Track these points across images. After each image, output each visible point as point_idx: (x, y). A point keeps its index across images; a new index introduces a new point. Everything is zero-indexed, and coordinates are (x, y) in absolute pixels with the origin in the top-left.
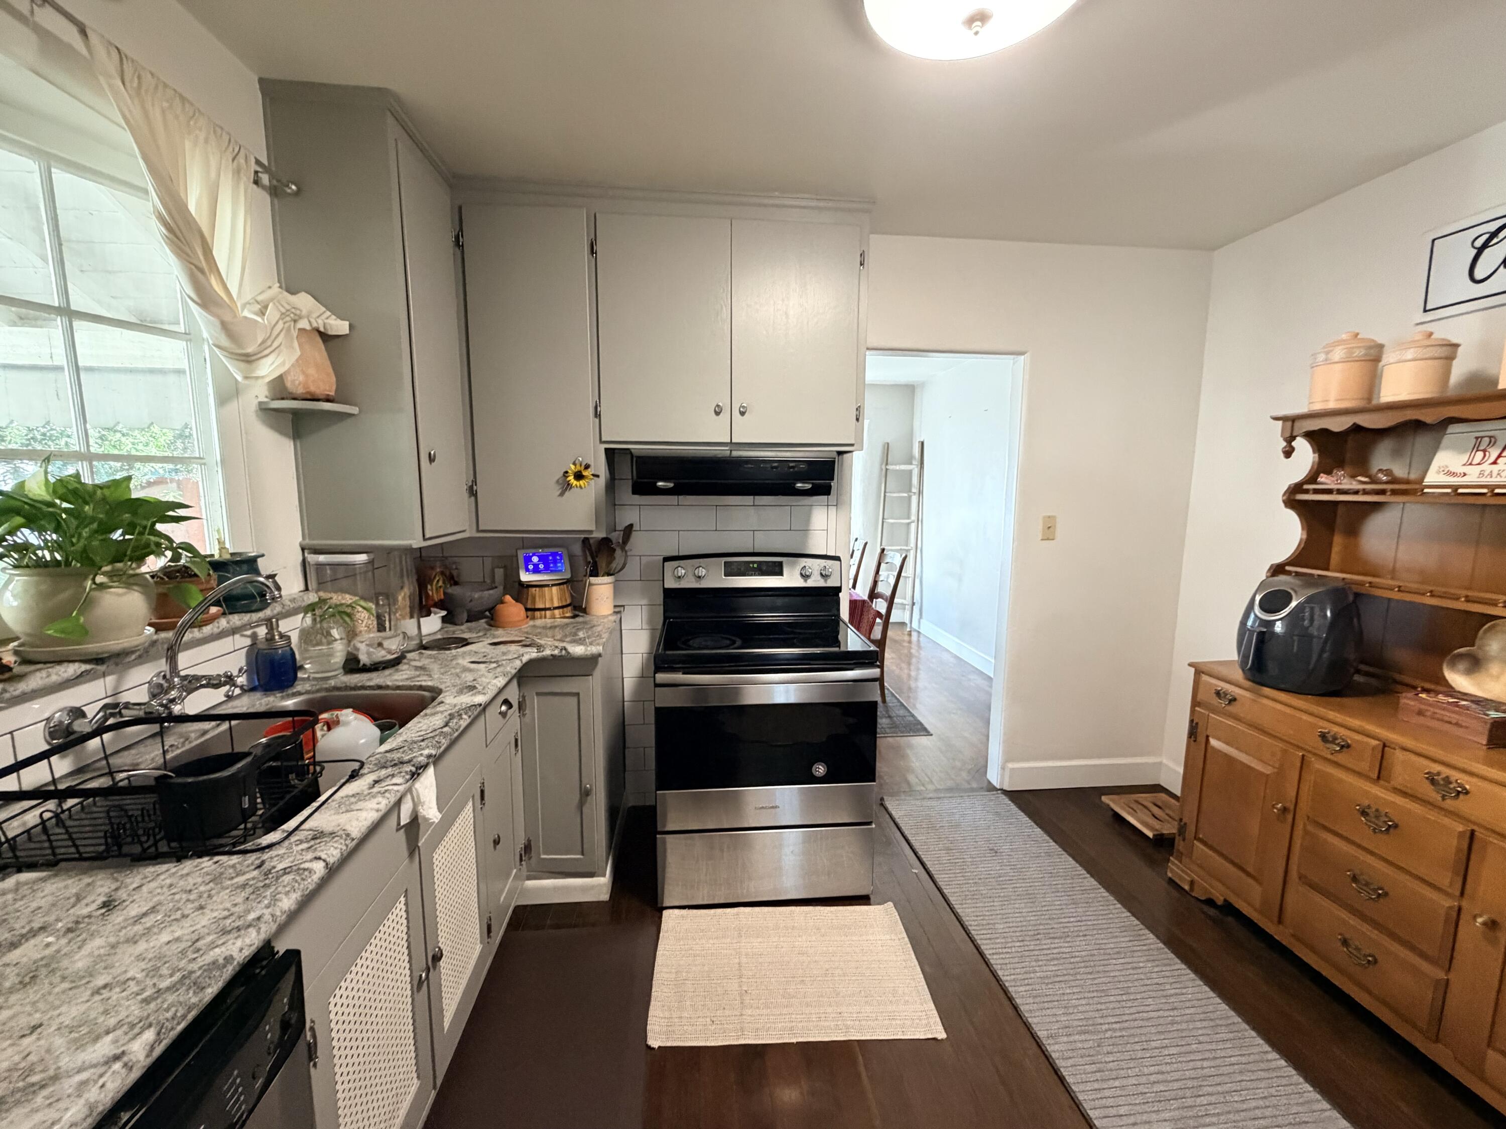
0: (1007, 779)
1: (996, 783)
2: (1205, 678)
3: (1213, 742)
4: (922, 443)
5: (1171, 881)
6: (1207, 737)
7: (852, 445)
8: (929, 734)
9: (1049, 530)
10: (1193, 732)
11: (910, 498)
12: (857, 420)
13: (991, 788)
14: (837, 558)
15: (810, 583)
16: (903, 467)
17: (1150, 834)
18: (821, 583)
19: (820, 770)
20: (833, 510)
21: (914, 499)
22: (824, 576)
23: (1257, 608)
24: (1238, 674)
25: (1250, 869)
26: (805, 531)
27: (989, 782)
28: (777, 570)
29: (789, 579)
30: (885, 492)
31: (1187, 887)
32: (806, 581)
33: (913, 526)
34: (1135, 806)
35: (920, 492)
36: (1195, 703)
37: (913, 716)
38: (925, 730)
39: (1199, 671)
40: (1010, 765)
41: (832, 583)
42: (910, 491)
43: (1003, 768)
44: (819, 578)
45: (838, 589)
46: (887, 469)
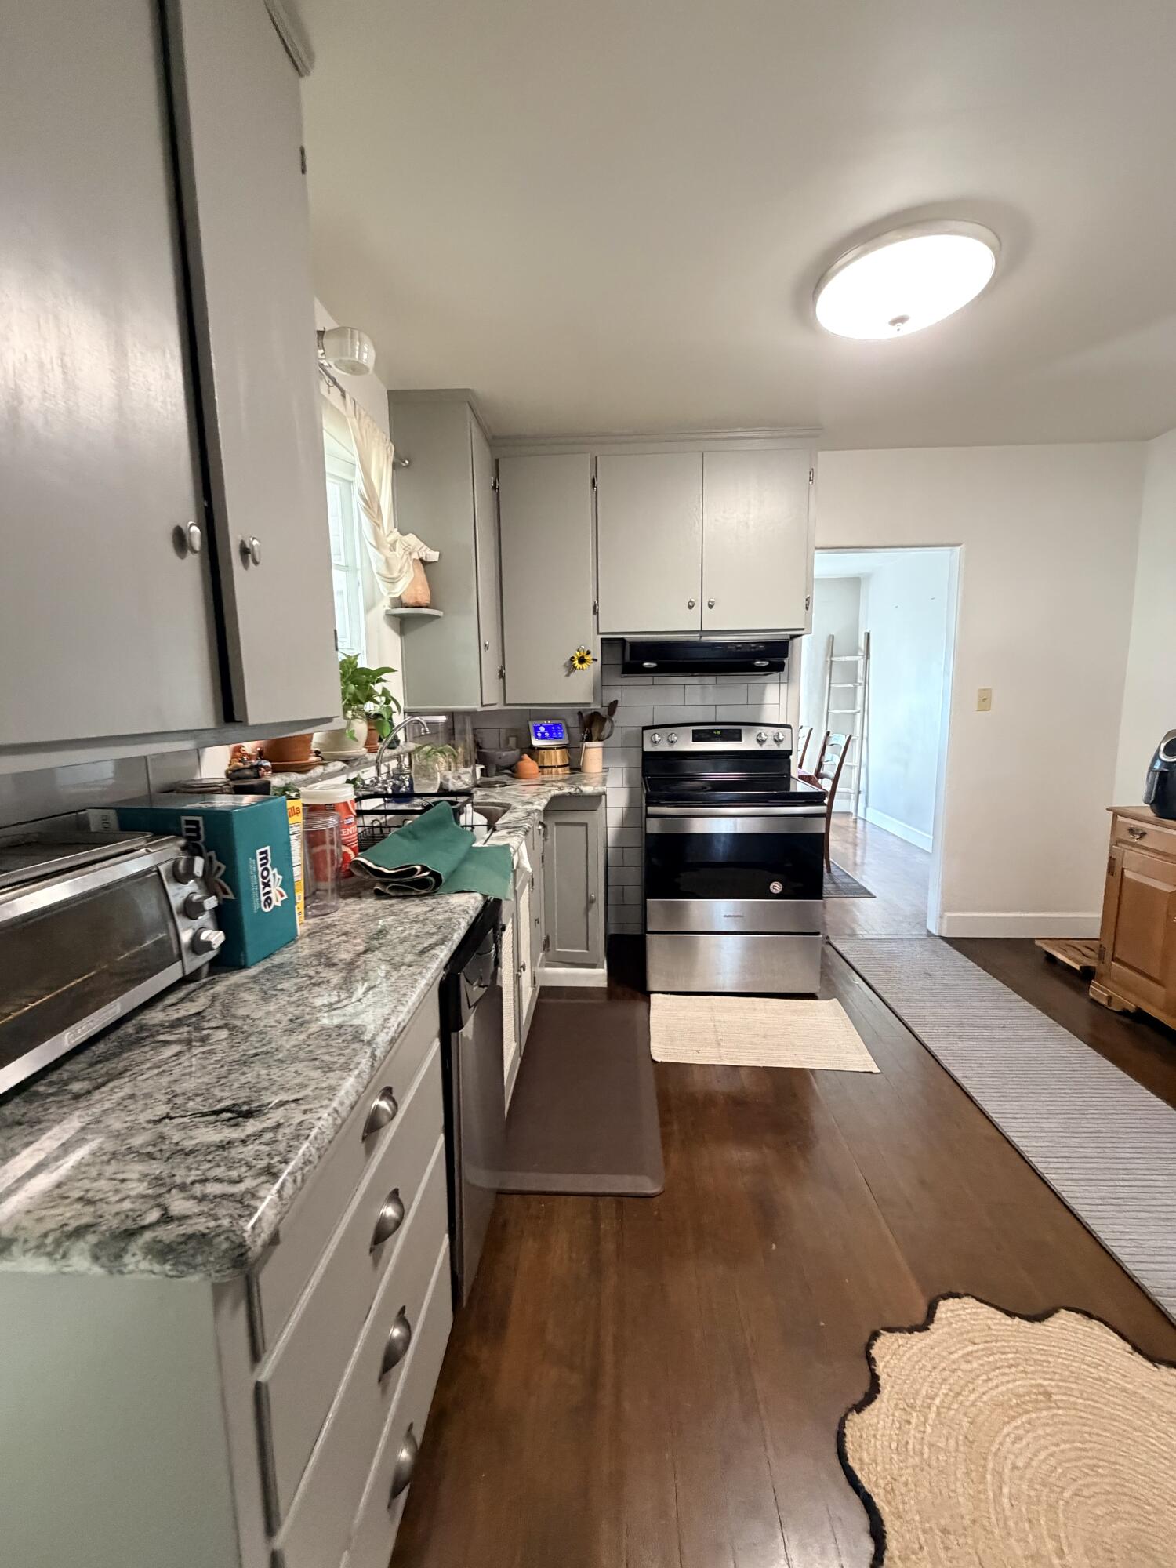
0: (945, 926)
1: (934, 931)
2: (1120, 818)
3: (1127, 874)
4: (869, 634)
5: (1093, 1001)
6: (1123, 869)
7: (803, 629)
8: (871, 896)
9: (984, 701)
10: (1111, 870)
11: (855, 687)
12: (807, 608)
13: (929, 934)
14: (789, 727)
15: (765, 747)
16: (848, 658)
17: (1077, 967)
18: (774, 747)
19: (776, 887)
20: (784, 687)
21: (860, 690)
22: (777, 741)
23: (1162, 756)
24: (1149, 813)
25: (1156, 976)
26: (760, 704)
27: (928, 931)
28: (736, 736)
29: (747, 744)
30: (830, 684)
31: (1105, 1003)
32: (761, 745)
33: (859, 716)
34: (1066, 948)
35: (866, 682)
36: (1116, 841)
37: (857, 883)
38: (869, 893)
39: (1116, 813)
40: (948, 914)
41: (784, 747)
42: (856, 682)
43: (941, 917)
44: (773, 742)
45: (790, 752)
46: (832, 661)
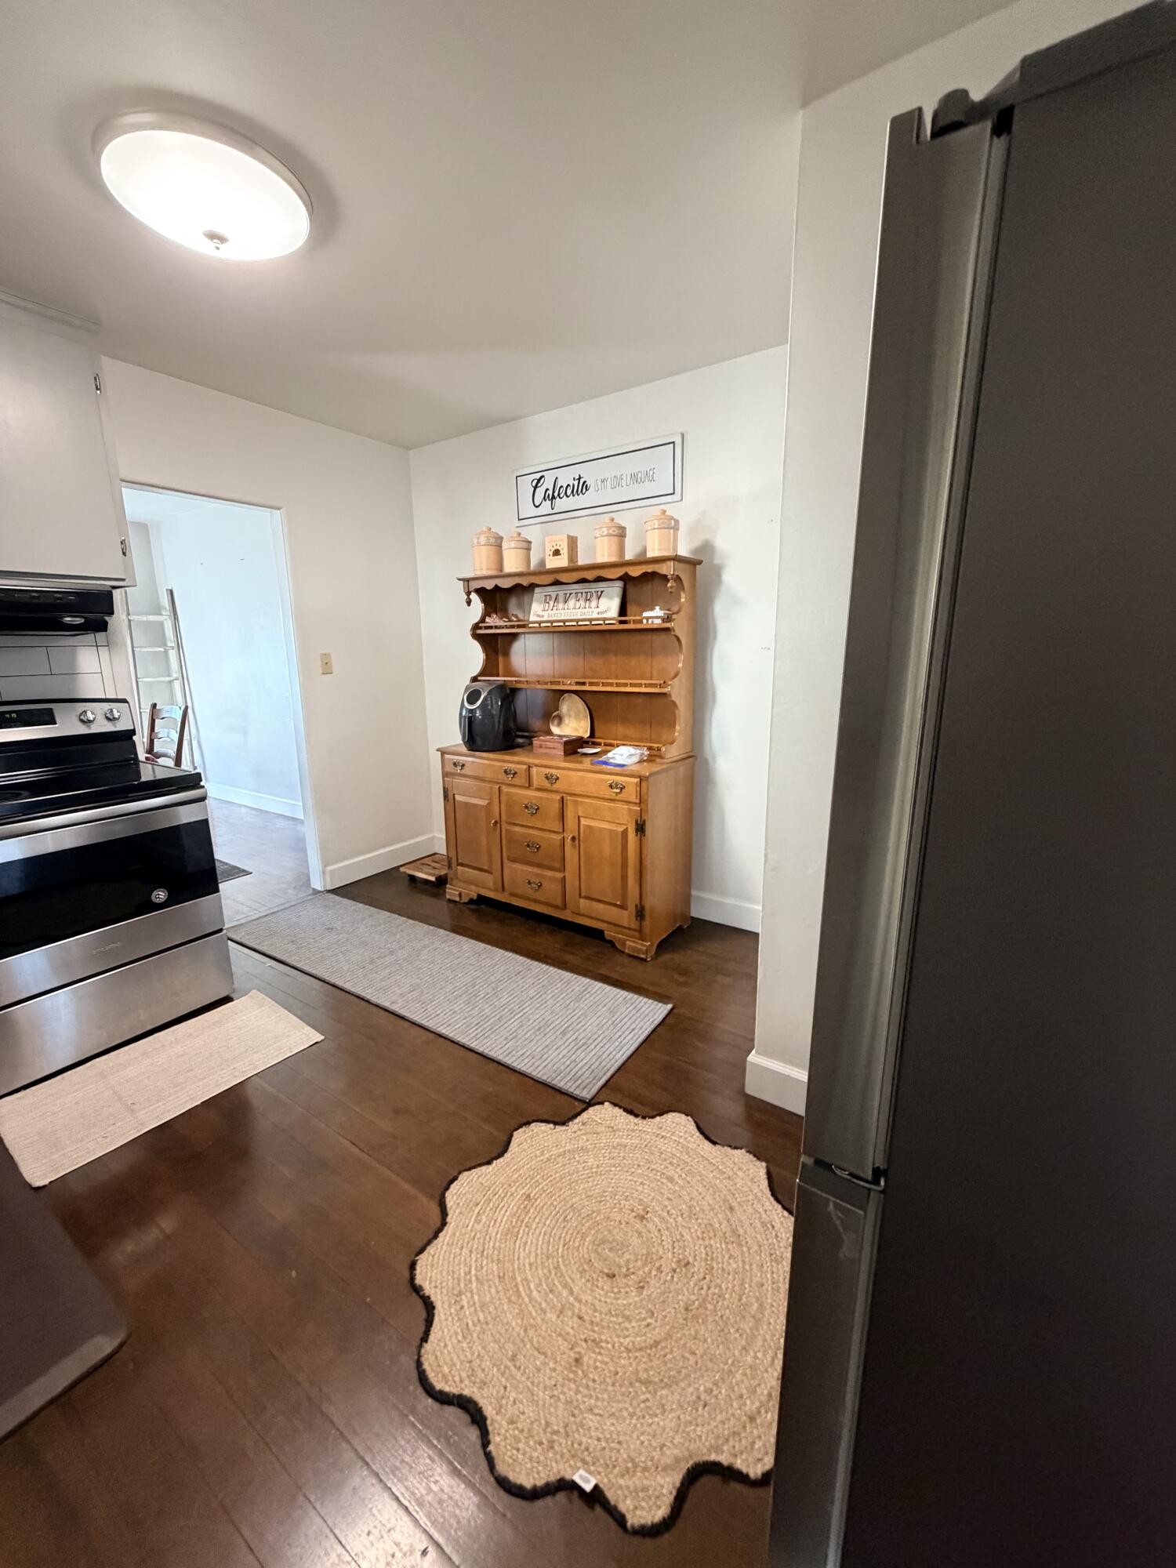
0: (328, 880)
1: (319, 888)
2: (447, 756)
3: (458, 798)
4: (171, 592)
5: (450, 901)
6: (454, 795)
7: (123, 580)
8: (247, 873)
9: (327, 667)
10: (446, 797)
11: (166, 651)
12: (124, 554)
13: (316, 892)
14: (124, 701)
15: (95, 729)
16: (152, 618)
17: (433, 879)
18: (108, 728)
19: (160, 895)
20: (104, 652)
21: (173, 654)
22: (110, 719)
23: (466, 704)
24: (464, 749)
25: (486, 868)
26: (72, 674)
27: (314, 889)
28: (48, 719)
29: (66, 726)
30: (133, 647)
31: (457, 899)
32: (89, 727)
33: (177, 685)
34: (422, 867)
35: (179, 647)
36: (445, 775)
37: (227, 864)
38: (244, 871)
39: (443, 752)
40: (329, 868)
41: (122, 726)
43: (324, 873)
44: (105, 722)
45: (133, 732)
46: (129, 621)
